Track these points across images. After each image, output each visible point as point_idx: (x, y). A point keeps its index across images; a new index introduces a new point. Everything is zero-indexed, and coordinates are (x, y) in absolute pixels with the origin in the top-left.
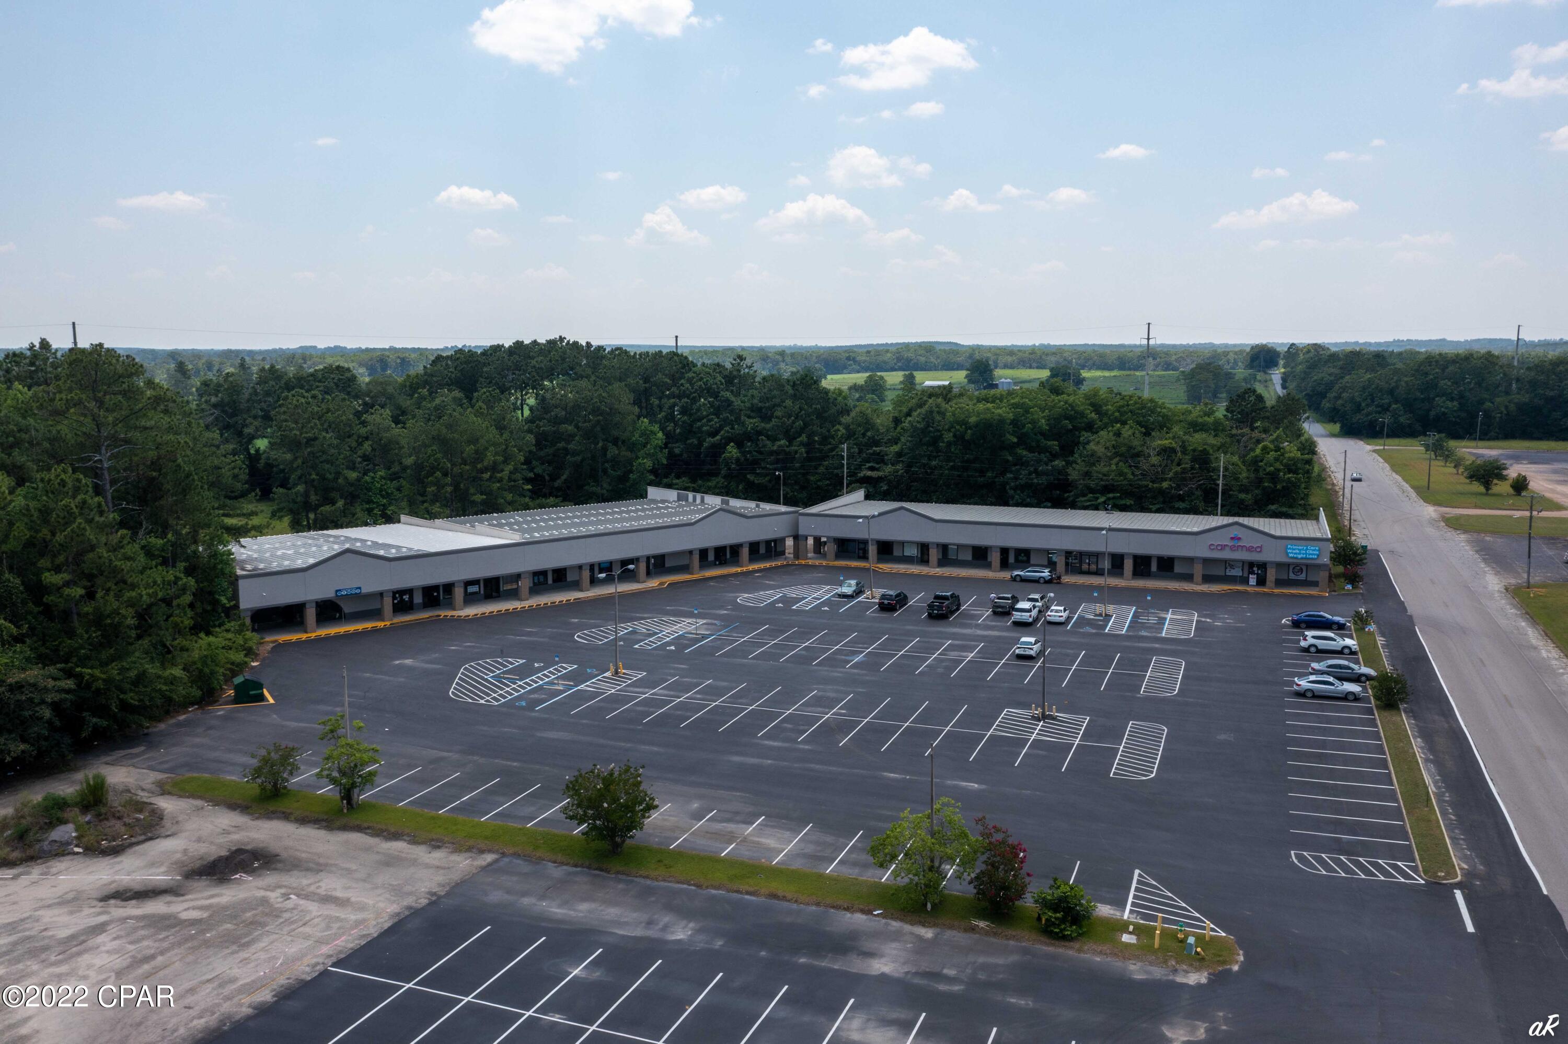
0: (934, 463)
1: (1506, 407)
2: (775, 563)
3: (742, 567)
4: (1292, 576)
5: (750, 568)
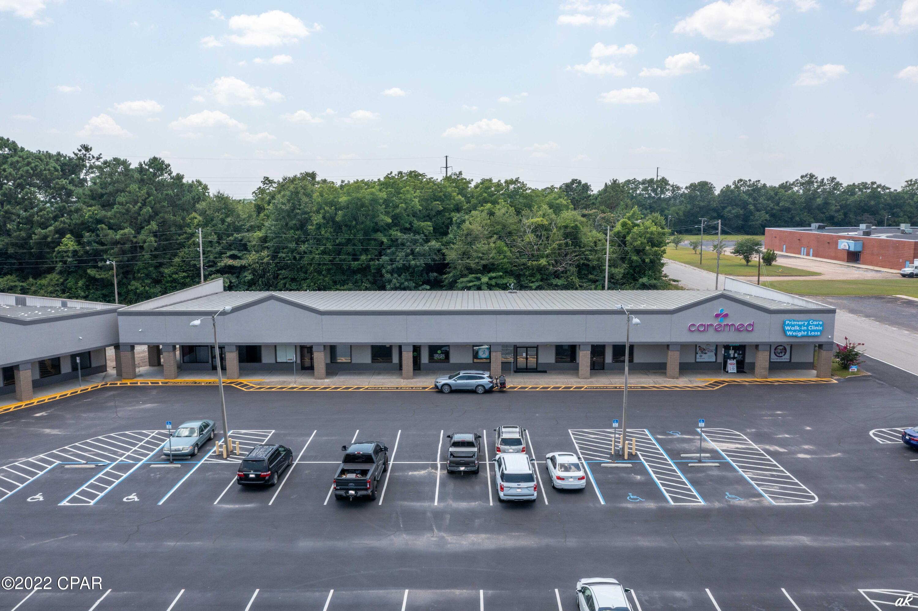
0: (303, 248)
1: (677, 214)
2: (83, 387)
3: (21, 400)
4: (774, 358)
5: (35, 401)
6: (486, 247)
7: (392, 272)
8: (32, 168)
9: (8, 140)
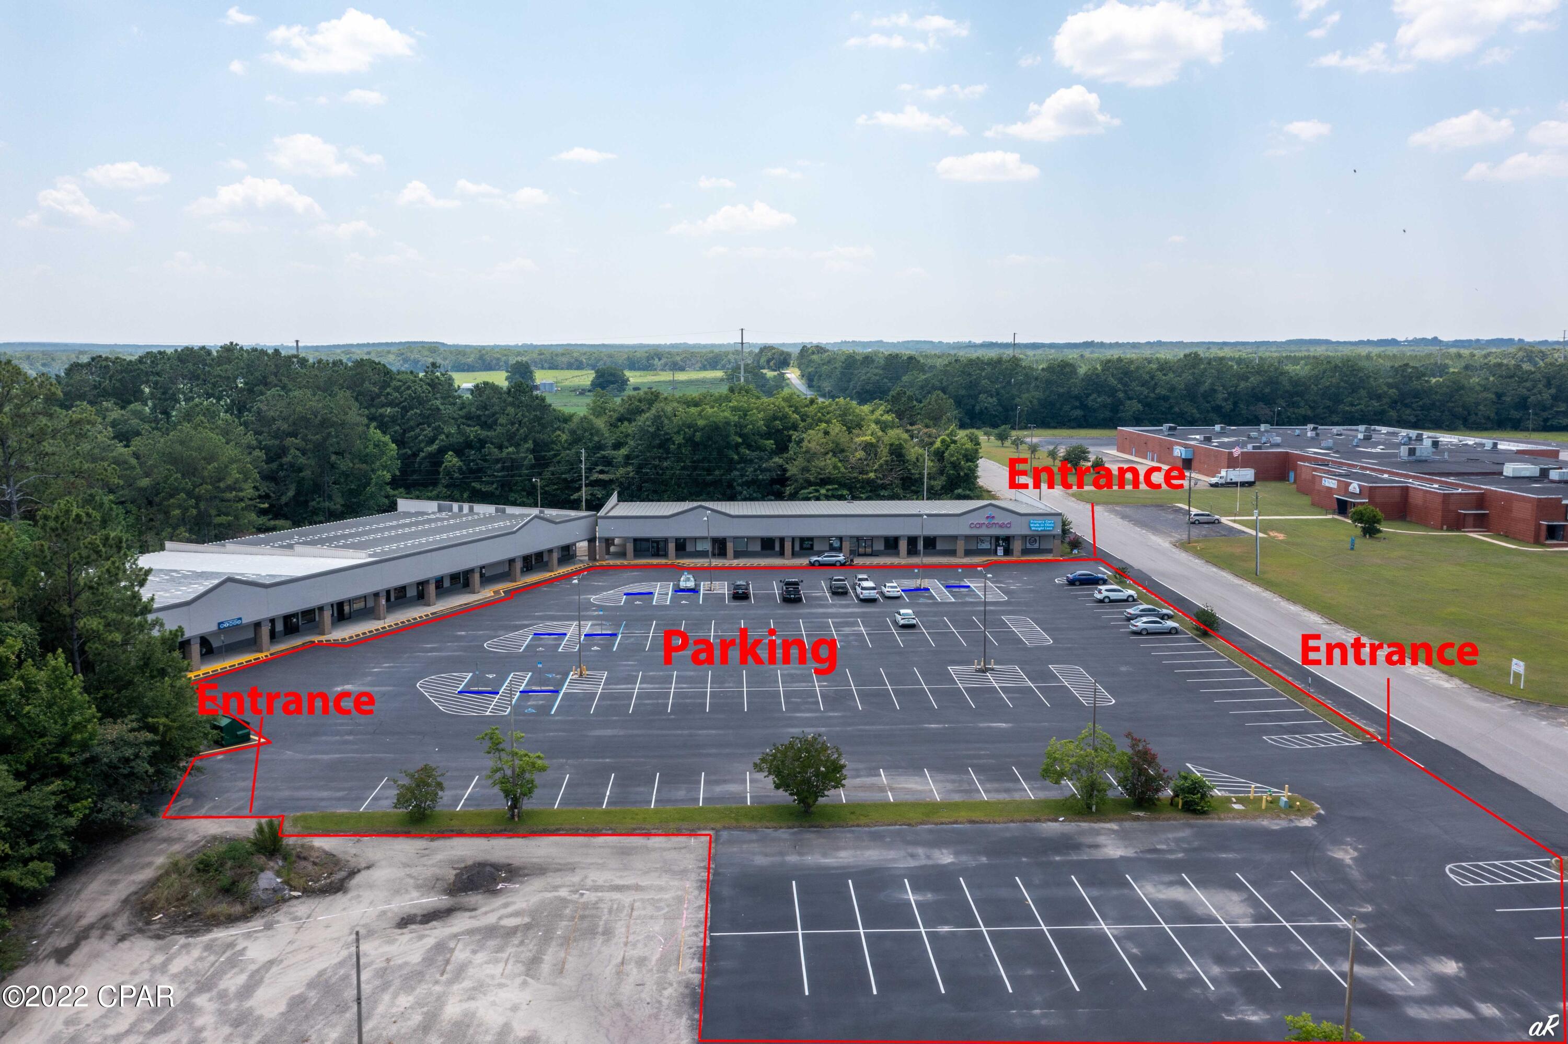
0: (665, 464)
1: (1031, 402)
4: (1029, 546)
5: (561, 572)
6: (823, 464)
7: (742, 485)
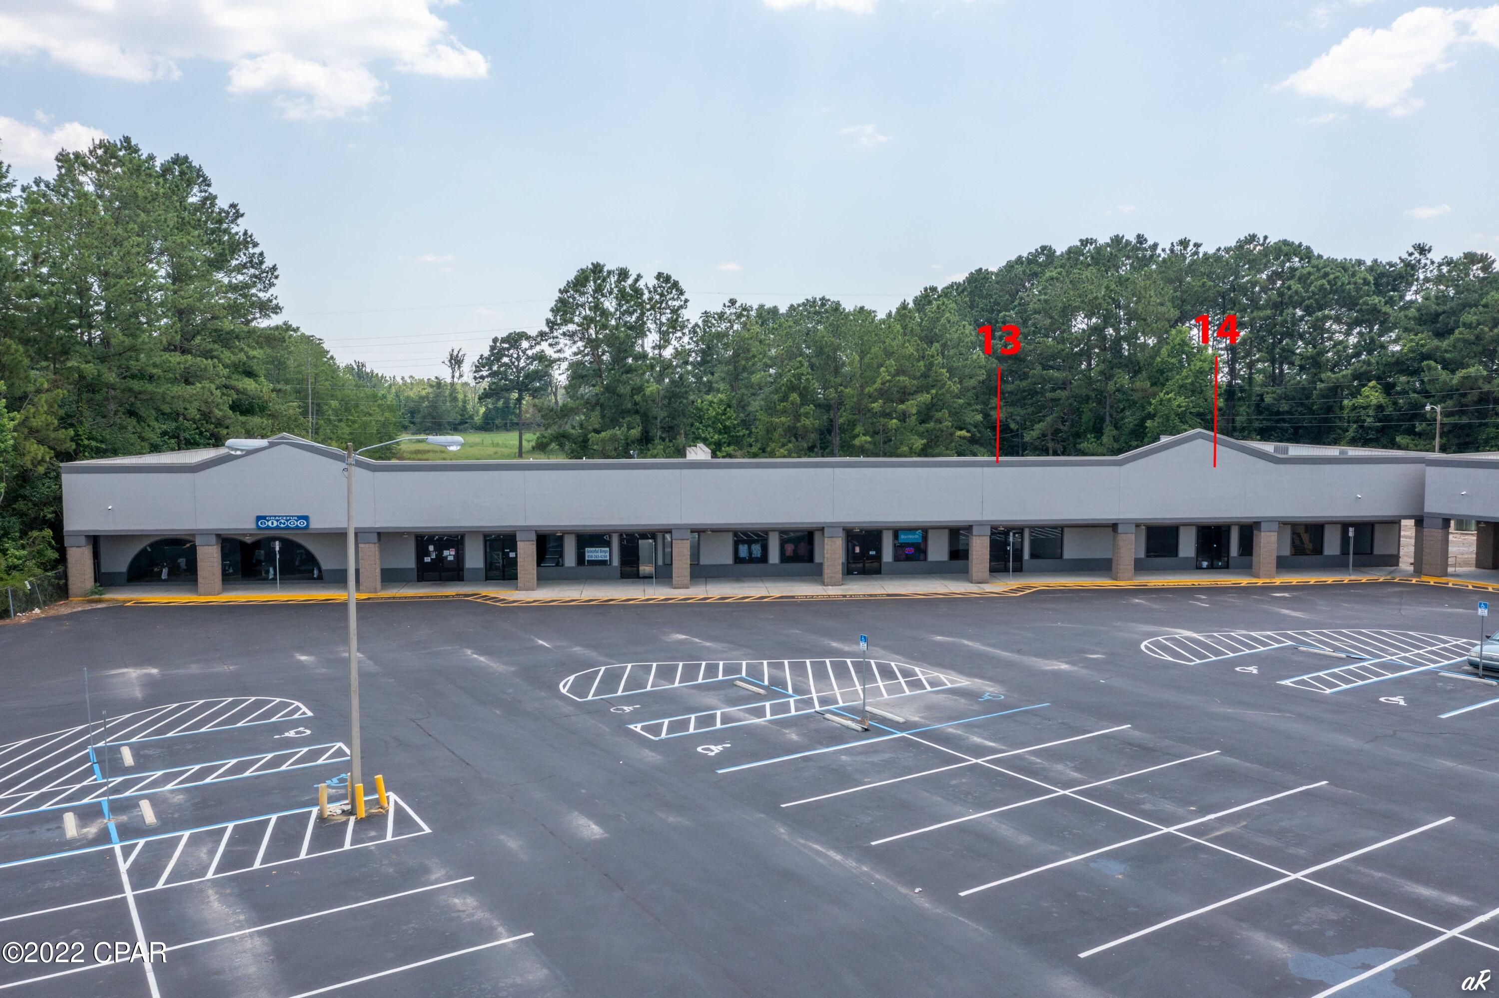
2: (1353, 577)
3: (1258, 577)
5: (1278, 581)
8: (1329, 282)
9: (1300, 245)
